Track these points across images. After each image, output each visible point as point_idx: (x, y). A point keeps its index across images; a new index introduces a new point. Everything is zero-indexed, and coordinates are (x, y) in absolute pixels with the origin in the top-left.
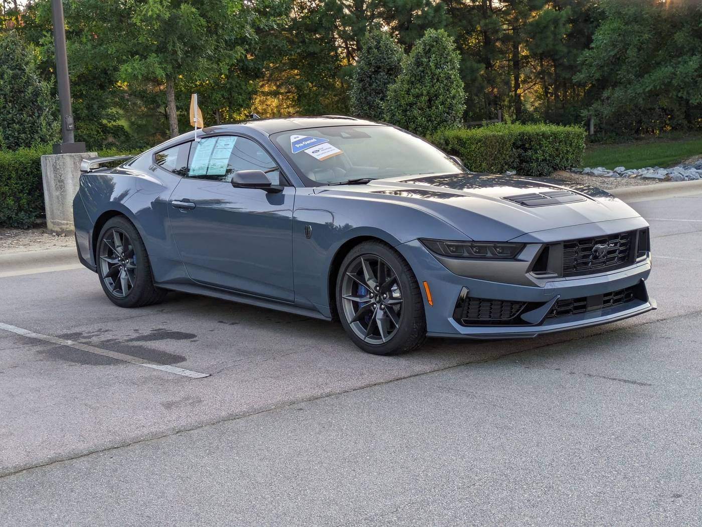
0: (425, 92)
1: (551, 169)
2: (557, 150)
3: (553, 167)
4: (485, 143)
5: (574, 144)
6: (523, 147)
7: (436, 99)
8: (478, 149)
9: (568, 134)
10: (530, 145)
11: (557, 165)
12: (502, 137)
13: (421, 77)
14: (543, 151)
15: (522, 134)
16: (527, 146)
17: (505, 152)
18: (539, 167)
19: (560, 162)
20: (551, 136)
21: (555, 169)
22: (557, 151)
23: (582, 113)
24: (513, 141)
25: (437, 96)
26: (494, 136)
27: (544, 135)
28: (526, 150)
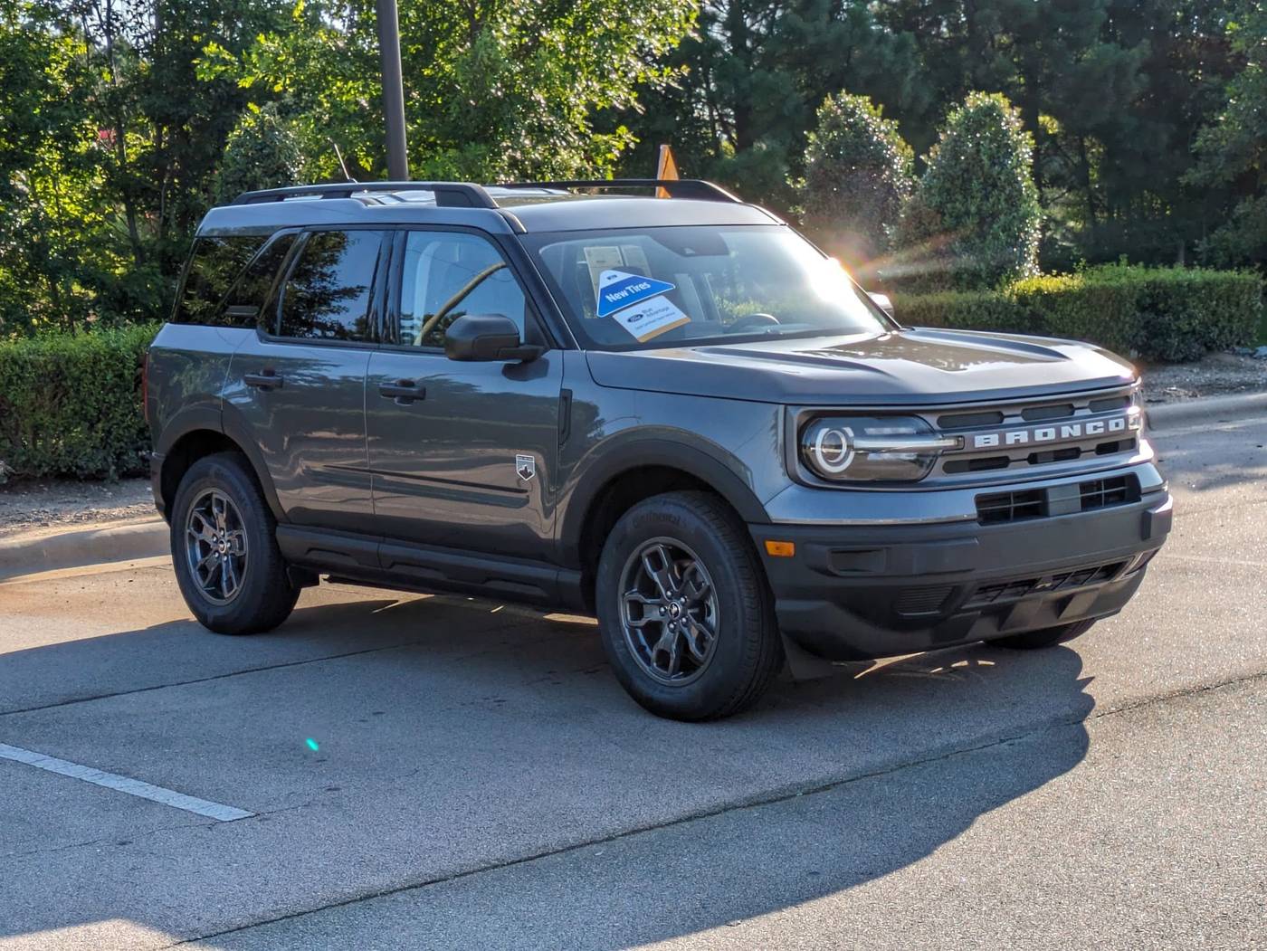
0: (973, 209)
1: (1203, 349)
2: (1214, 313)
3: (1205, 345)
4: (1088, 301)
5: (1243, 302)
6: (1153, 307)
7: (993, 222)
8: (1077, 313)
9: (1233, 283)
10: (1166, 304)
11: (1214, 342)
12: (1118, 290)
13: (963, 181)
14: (1191, 316)
15: (1153, 285)
16: (1161, 306)
17: (1122, 317)
18: (1182, 345)
19: (1219, 335)
20: (1204, 288)
21: (1209, 349)
22: (1213, 315)
23: (1197, 246)
24: (1136, 296)
25: (994, 216)
26: (1103, 288)
27: (1191, 286)
28: (1159, 313)
